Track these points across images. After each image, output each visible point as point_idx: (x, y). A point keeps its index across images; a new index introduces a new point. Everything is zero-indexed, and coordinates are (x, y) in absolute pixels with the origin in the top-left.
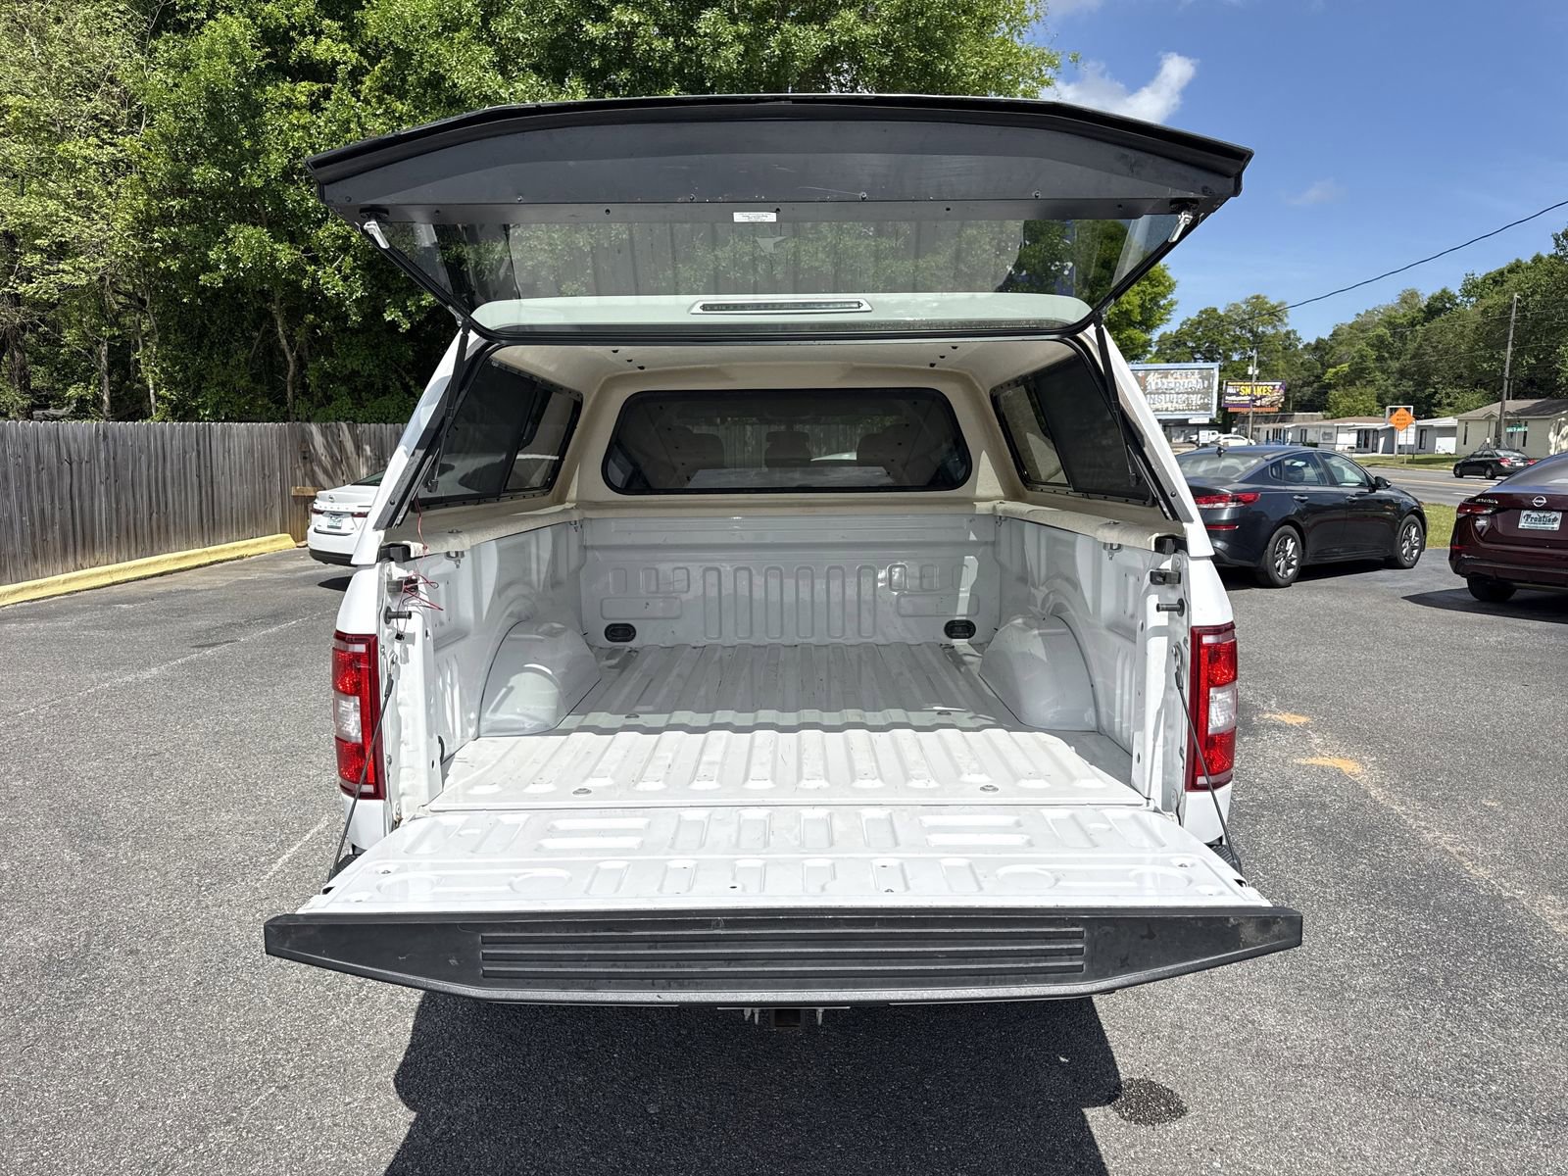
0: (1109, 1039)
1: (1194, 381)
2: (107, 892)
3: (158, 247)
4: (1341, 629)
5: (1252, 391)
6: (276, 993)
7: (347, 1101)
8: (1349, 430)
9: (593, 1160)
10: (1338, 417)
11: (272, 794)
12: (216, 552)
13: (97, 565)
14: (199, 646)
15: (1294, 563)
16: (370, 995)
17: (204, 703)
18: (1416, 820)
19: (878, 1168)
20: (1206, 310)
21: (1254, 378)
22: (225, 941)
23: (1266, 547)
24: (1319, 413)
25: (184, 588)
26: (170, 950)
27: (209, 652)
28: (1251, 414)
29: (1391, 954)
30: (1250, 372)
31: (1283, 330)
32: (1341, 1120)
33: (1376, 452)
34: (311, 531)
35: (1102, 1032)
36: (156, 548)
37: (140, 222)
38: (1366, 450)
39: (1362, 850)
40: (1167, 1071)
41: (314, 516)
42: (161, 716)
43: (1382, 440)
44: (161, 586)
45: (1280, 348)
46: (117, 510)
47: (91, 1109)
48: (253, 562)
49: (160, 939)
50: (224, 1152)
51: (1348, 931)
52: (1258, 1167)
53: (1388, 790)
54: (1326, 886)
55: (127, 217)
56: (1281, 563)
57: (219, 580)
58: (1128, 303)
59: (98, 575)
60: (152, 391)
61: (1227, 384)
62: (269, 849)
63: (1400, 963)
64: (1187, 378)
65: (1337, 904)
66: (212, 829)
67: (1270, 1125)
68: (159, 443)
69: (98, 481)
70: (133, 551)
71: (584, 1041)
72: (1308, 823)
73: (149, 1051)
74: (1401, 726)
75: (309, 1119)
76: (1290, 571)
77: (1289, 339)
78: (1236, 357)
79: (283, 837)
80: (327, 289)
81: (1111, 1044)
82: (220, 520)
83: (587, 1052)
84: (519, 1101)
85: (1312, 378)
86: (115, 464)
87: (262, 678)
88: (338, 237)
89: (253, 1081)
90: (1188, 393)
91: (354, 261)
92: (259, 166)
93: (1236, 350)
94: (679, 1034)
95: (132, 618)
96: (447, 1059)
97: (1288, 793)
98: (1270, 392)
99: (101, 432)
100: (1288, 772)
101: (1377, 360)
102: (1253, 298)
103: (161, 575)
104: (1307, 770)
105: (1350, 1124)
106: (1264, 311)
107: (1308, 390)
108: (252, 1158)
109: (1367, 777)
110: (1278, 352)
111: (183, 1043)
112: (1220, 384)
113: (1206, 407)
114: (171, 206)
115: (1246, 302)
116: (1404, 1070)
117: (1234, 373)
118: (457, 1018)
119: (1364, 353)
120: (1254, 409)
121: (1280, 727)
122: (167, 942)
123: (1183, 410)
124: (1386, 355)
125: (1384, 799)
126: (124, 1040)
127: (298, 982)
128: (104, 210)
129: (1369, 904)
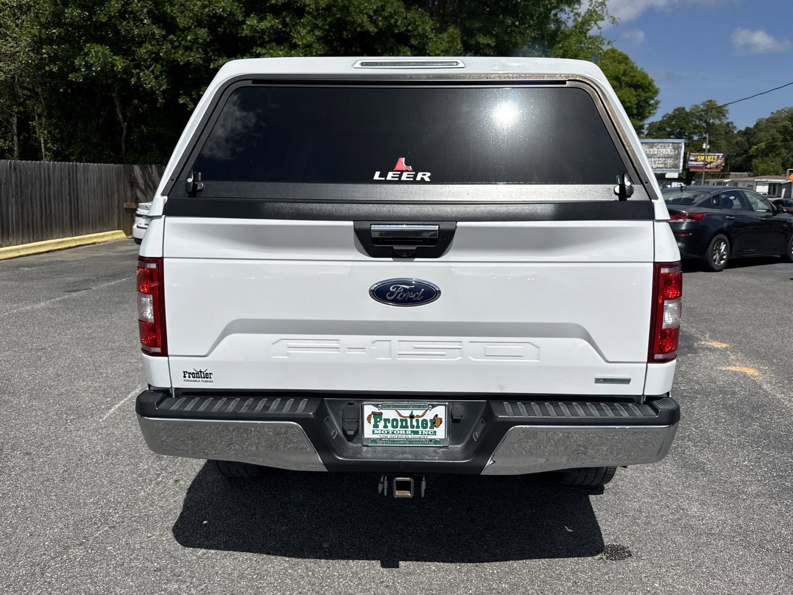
0: (597, 516)
1: (669, 150)
2: (13, 421)
3: (46, 58)
4: (751, 295)
5: (705, 159)
6: (109, 477)
7: (149, 535)
8: (764, 184)
9: (290, 571)
10: (758, 176)
11: (110, 372)
12: (80, 240)
13: (10, 245)
14: (67, 291)
15: (724, 257)
16: (164, 480)
17: (71, 322)
18: (789, 402)
19: (456, 580)
20: (678, 109)
21: (706, 151)
22: (81, 449)
23: (708, 247)
24: (746, 173)
25: (61, 259)
26: (49, 453)
27: (74, 294)
28: (704, 173)
29: (769, 475)
30: (704, 147)
31: (725, 121)
32: (732, 564)
33: (780, 197)
34: (135, 227)
35: (593, 513)
36: (44, 236)
37: (35, 43)
38: (774, 196)
39: (756, 418)
40: (630, 534)
41: (137, 219)
42: (46, 328)
43: (784, 190)
44: (47, 258)
45: (723, 133)
46: (22, 213)
47: (3, 535)
48: (101, 246)
49: (44, 447)
50: (78, 560)
51: (744, 462)
52: (681, 587)
53: (774, 385)
54: (733, 437)
55: (28, 39)
56: (717, 256)
57: (82, 255)
58: (629, 102)
59: (11, 251)
60: (43, 145)
61: (690, 155)
62: (107, 402)
63: (774, 480)
64: (665, 148)
65: (739, 446)
66: (74, 390)
67: (690, 565)
68: (46, 174)
69: (11, 195)
70: (31, 238)
71: (287, 508)
72: (724, 402)
73: (36, 506)
74: (784, 350)
75: (127, 544)
76: (722, 262)
77: (729, 127)
78: (696, 138)
79: (115, 395)
80: (146, 84)
81: (597, 519)
82: (82, 221)
83: (289, 514)
84: (248, 539)
85: (742, 152)
86: (21, 185)
87: (105, 309)
88: (152, 53)
89: (95, 523)
90: (665, 158)
91: (162, 67)
92: (105, 9)
93: (696, 133)
94: (343, 506)
95: (30, 276)
96: (207, 515)
97: (713, 386)
98: (716, 160)
99: (13, 166)
100: (714, 374)
101: (782, 141)
102: (708, 101)
103: (48, 252)
104: (725, 373)
105: (738, 566)
106: (714, 109)
107: (739, 159)
108: (94, 564)
109: (761, 378)
110: (721, 135)
111: (55, 502)
112: (685, 154)
113: (676, 166)
114: (53, 33)
115: (704, 104)
116: (773, 538)
117: (693, 147)
118: (214, 493)
119: (775, 137)
120: (706, 170)
121: (710, 349)
122: (47, 449)
123: (662, 168)
124: (788, 138)
125: (771, 390)
126: (22, 500)
127: (122, 472)
128: (14, 35)
129: (758, 447)
